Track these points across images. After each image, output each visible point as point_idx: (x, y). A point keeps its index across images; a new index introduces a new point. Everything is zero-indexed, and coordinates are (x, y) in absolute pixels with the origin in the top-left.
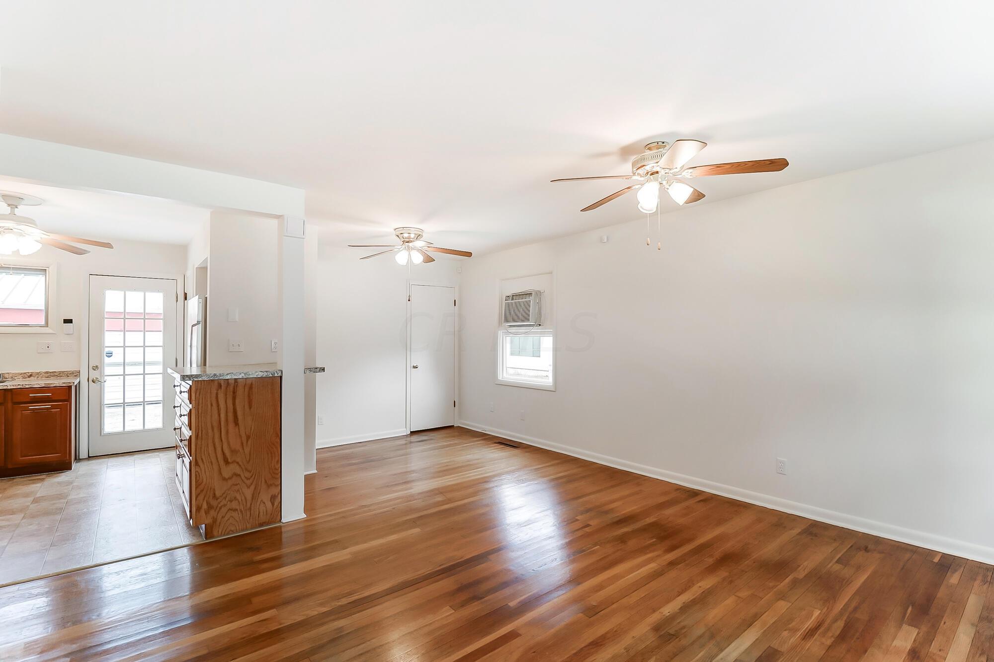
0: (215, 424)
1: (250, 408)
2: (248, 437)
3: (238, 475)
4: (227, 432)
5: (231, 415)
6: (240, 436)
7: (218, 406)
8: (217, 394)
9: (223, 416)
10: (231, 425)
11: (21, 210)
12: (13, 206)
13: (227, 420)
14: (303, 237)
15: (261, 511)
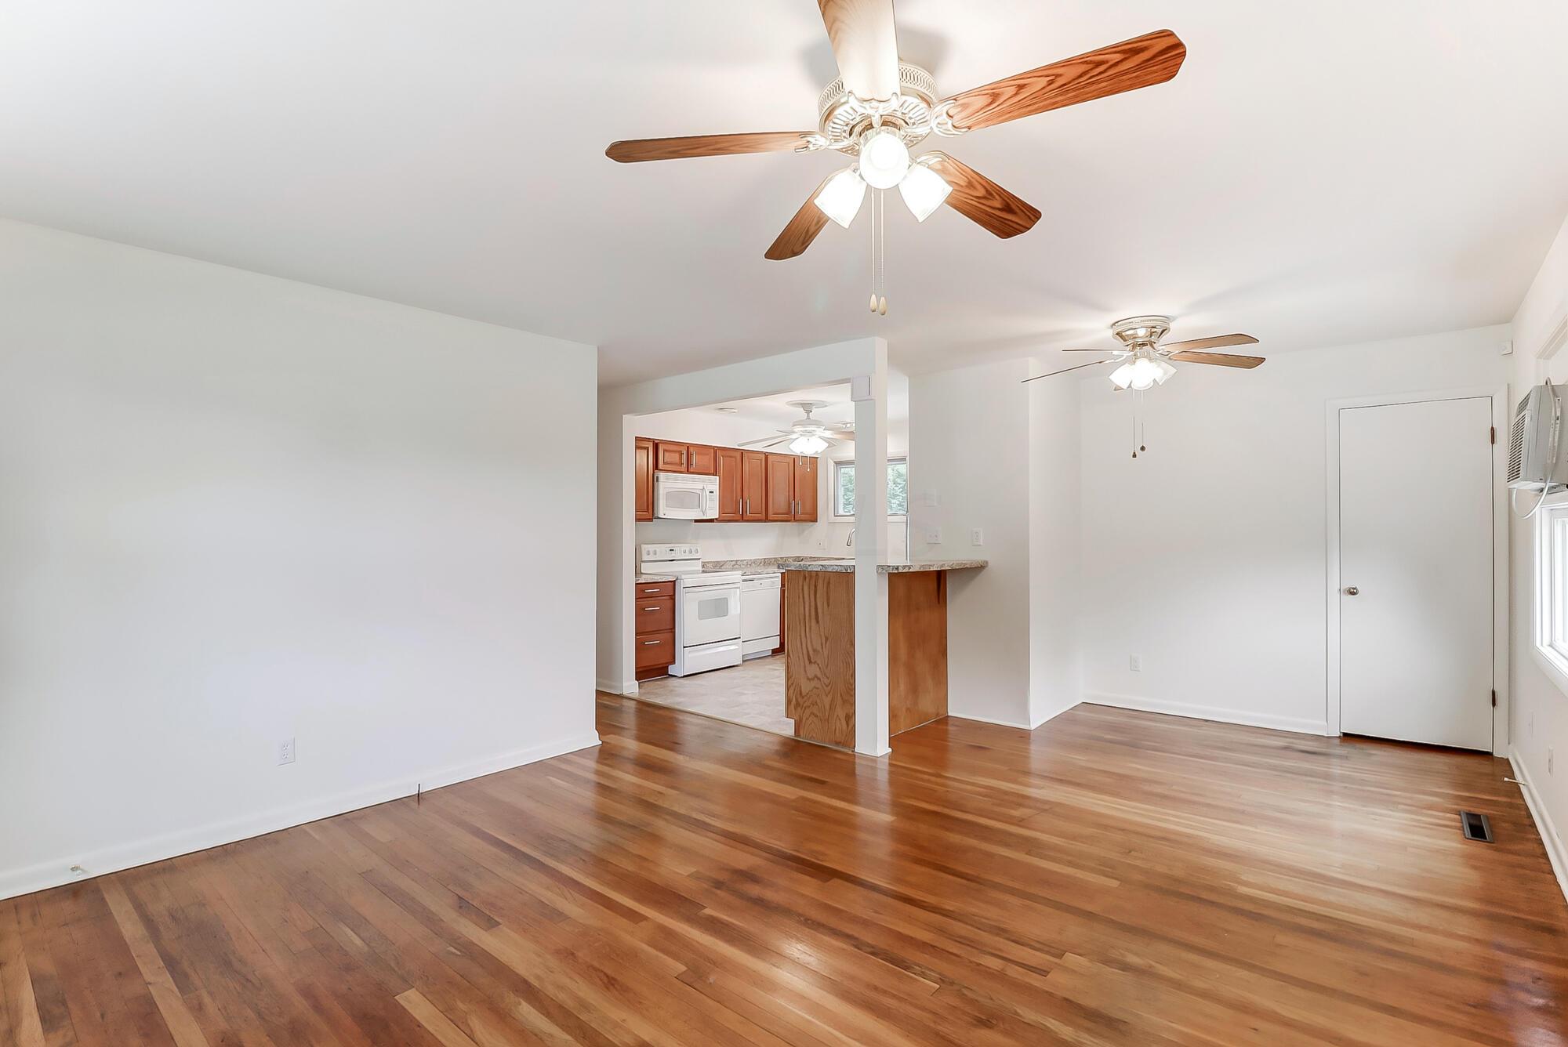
0: (802, 618)
1: (828, 606)
2: (827, 639)
3: (819, 679)
4: (810, 628)
5: (813, 613)
6: (821, 636)
7: (803, 598)
8: (803, 586)
9: (807, 609)
10: (813, 621)
11: (816, 413)
12: (809, 412)
13: (810, 616)
14: (869, 397)
15: (837, 728)
